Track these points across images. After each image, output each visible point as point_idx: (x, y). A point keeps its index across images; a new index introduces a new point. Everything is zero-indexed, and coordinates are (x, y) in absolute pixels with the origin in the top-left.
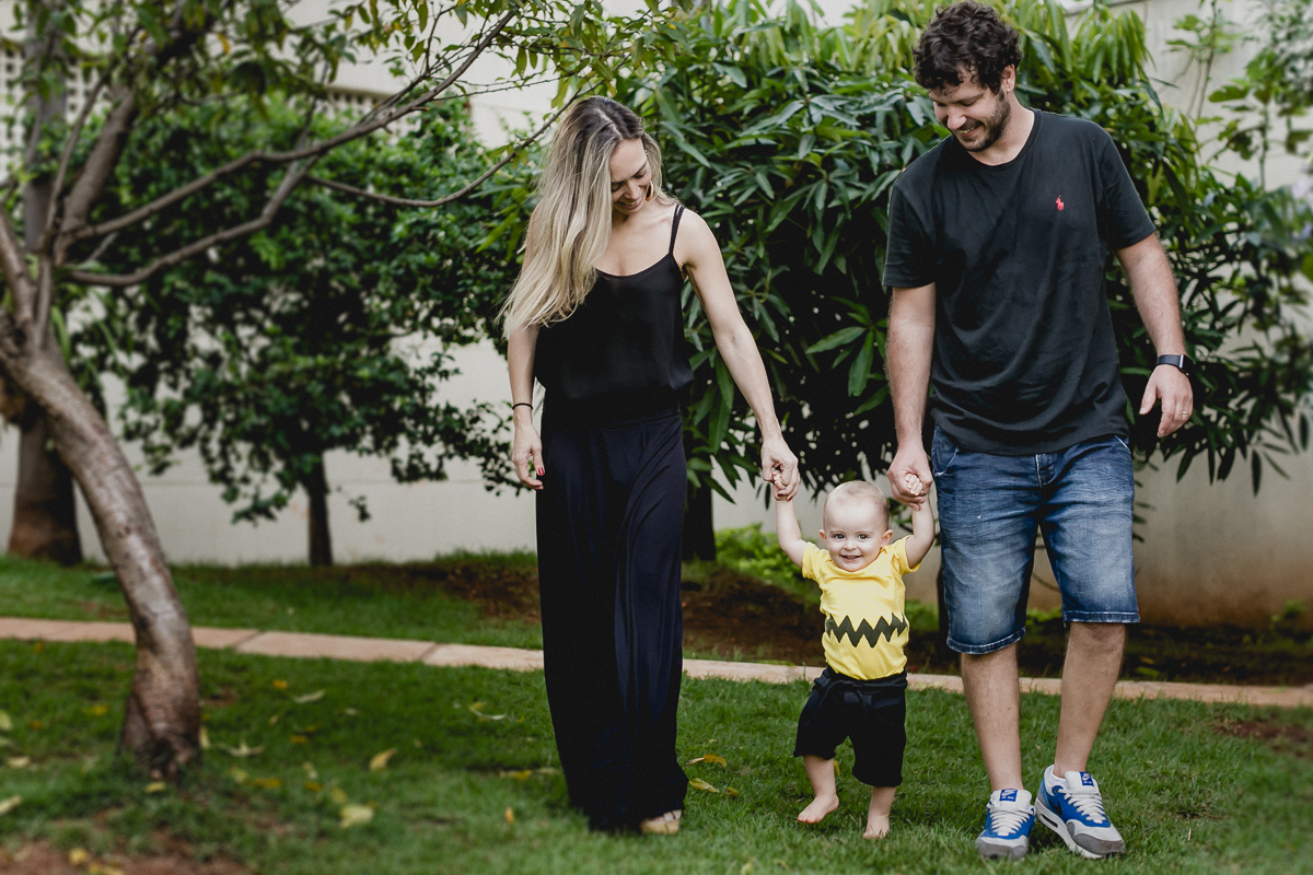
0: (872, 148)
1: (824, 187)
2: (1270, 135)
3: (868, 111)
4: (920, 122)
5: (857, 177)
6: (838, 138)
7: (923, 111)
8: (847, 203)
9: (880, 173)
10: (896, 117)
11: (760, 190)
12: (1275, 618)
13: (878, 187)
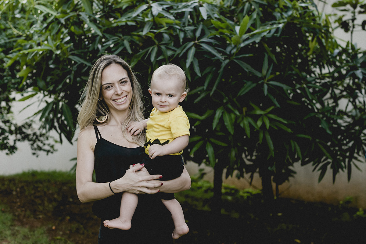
0: (180, 30)
1: (156, 49)
2: (356, 22)
3: (180, 11)
4: (205, 17)
5: (173, 44)
6: (165, 24)
7: (207, 11)
8: (166, 57)
9: (183, 43)
10: (194, 14)
11: (125, 49)
12: (341, 202)
13: (182, 51)
